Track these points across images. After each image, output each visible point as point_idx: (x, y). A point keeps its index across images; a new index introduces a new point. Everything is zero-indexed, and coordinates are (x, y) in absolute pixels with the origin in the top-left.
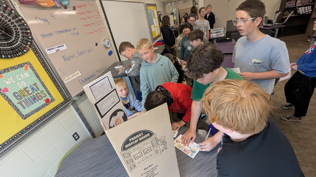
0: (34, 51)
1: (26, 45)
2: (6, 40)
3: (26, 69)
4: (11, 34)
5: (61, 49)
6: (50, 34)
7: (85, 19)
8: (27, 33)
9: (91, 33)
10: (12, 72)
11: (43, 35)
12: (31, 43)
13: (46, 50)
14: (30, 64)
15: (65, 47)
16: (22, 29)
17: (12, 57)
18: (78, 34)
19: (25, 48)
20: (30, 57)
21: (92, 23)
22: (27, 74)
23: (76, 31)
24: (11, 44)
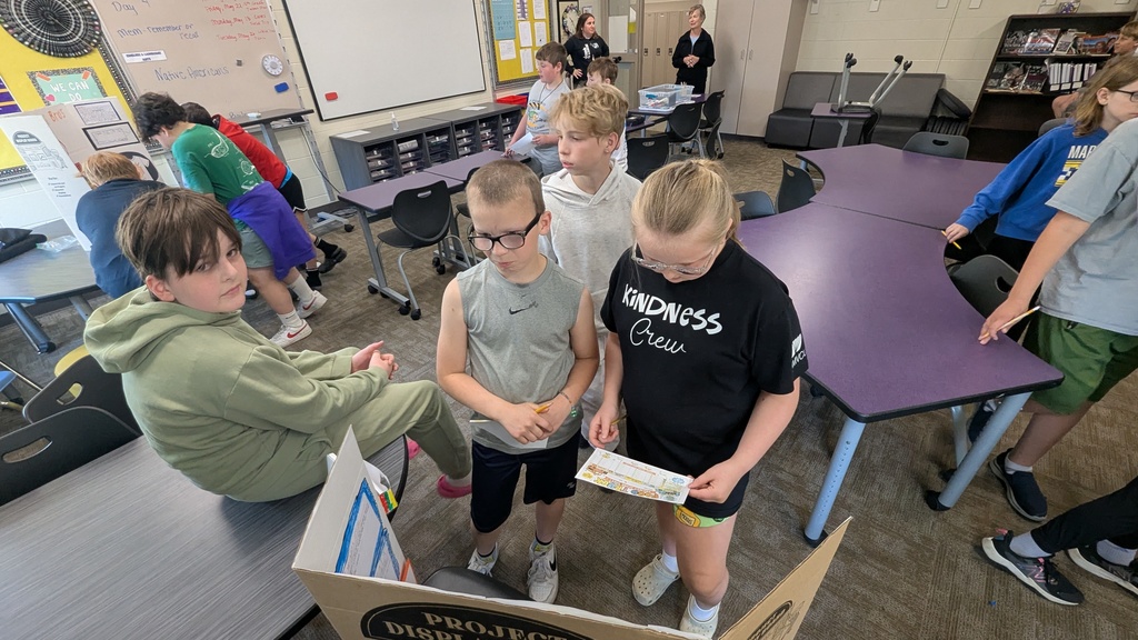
0: (102, 54)
1: (89, 43)
2: (58, 32)
3: (85, 77)
4: (68, 25)
5: (153, 58)
6: (136, 31)
7: (218, 8)
8: (94, 26)
9: (230, 37)
10: (62, 76)
11: (121, 31)
12: (99, 41)
13: (124, 55)
14: (93, 71)
15: (162, 57)
16: (85, 19)
17: (64, 57)
18: (195, 36)
19: (86, 47)
20: (94, 60)
21: (235, 19)
22: (85, 85)
23: (191, 31)
24: (65, 39)
